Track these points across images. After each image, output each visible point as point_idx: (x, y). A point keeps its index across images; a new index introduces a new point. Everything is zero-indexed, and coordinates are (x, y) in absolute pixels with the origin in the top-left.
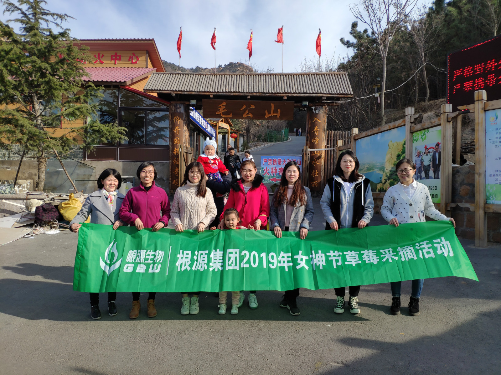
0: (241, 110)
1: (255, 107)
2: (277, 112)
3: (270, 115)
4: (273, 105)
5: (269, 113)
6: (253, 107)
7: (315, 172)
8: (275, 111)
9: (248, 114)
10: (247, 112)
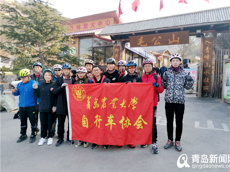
0: (153, 40)
1: (162, 37)
2: (177, 39)
3: (172, 42)
4: (174, 35)
5: (171, 40)
6: (160, 37)
7: (207, 79)
8: (176, 39)
9: (157, 42)
10: (156, 41)
